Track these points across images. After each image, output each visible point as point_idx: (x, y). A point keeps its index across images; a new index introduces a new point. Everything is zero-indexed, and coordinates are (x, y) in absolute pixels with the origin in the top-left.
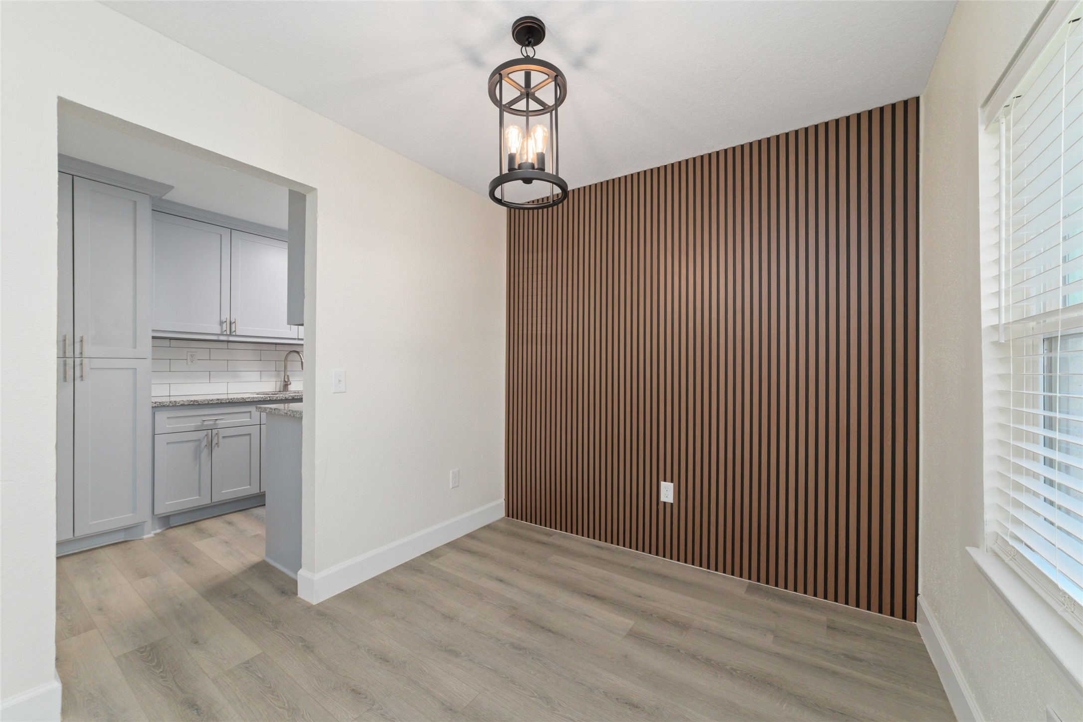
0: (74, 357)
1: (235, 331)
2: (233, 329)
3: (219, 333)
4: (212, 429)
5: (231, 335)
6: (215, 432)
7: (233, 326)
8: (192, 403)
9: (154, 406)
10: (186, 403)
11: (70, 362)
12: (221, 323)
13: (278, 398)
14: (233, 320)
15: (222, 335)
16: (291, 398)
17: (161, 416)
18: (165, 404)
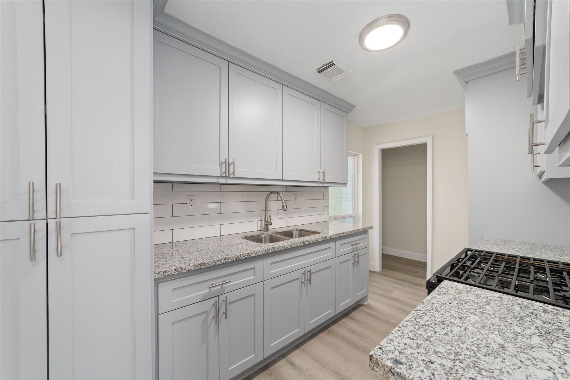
0: (47, 218)
1: (233, 173)
2: (231, 171)
3: (219, 175)
4: (218, 296)
5: (229, 177)
6: (222, 298)
7: (231, 167)
8: (199, 267)
9: (156, 277)
10: (193, 268)
11: (41, 226)
12: (221, 164)
13: (279, 249)
14: (231, 161)
15: (221, 177)
16: (289, 247)
17: (165, 288)
18: (169, 273)
